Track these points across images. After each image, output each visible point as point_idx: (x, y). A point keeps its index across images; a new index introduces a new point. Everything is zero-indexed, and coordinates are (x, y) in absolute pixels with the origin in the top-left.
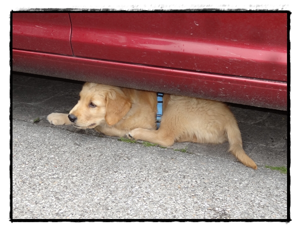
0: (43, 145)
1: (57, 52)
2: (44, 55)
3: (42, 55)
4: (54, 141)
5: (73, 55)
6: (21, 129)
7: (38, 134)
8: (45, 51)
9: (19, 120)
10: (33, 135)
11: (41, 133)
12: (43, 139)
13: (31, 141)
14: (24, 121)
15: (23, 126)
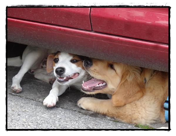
1: (75, 26)
2: (60, 29)
3: (58, 29)
4: (65, 123)
5: (92, 30)
6: (30, 109)
7: (47, 114)
8: (61, 25)
9: (27, 99)
10: (42, 116)
11: (51, 114)
12: (53, 120)
13: (40, 122)
14: (33, 100)
15: (32, 105)
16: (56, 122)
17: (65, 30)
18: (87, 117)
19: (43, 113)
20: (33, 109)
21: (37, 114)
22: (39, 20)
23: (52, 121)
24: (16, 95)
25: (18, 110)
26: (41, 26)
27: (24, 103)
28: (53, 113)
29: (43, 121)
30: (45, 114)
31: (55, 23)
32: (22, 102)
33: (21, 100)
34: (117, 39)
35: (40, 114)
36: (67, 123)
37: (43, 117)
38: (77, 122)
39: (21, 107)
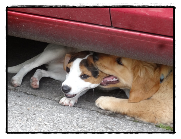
0: (70, 127)
1: (93, 22)
2: (78, 25)
3: (76, 24)
4: (83, 123)
5: (112, 26)
6: (46, 108)
7: (64, 114)
8: (79, 20)
9: (43, 98)
10: (59, 115)
11: (68, 113)
13: (57, 122)
14: (48, 99)
15: (48, 104)
16: (74, 122)
17: (83, 26)
18: (106, 117)
19: (60, 113)
20: (49, 108)
21: (54, 113)
22: (56, 16)
23: (69, 121)
24: (31, 94)
25: (34, 109)
26: (58, 21)
27: (40, 103)
29: (60, 121)
30: (62, 113)
31: (73, 19)
32: (38, 102)
33: (37, 99)
34: (138, 35)
35: (56, 113)
36: (85, 123)
37: (59, 117)
38: (95, 122)
39: (37, 106)
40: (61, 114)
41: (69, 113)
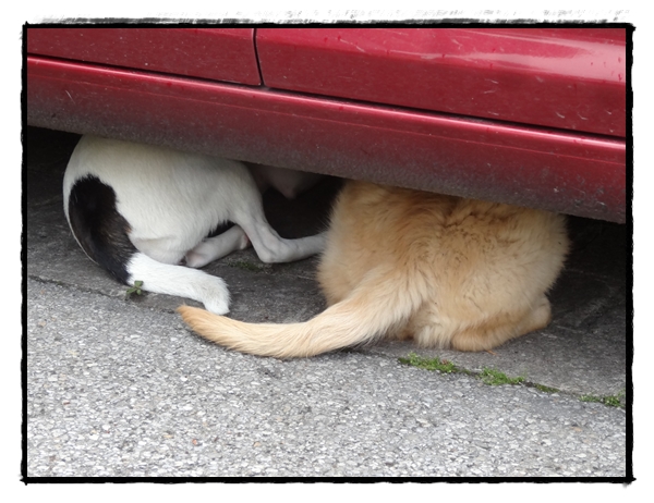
0: (159, 371)
1: (210, 75)
2: (169, 84)
3: (163, 83)
4: (194, 358)
5: (262, 83)
6: (90, 319)
7: (141, 335)
8: (172, 71)
9: (83, 290)
10: (127, 339)
11: (152, 333)
12: (159, 352)
13: (120, 358)
14: (100, 293)
15: (97, 308)
16: (169, 356)
17: (183, 87)
19: (129, 332)
20: (100, 320)
21: (113, 334)
22: (107, 60)
23: (156, 356)
24: (51, 282)
25: (56, 325)
26: (112, 75)
27: (74, 305)
28: (160, 331)
29: (130, 356)
30: (136, 333)
31: (153, 66)
32: (69, 302)
33: (65, 295)
34: (335, 108)
35: (120, 334)
36: (200, 359)
37: (128, 343)
38: (228, 356)
39: (65, 315)
40: (132, 336)
41: (156, 333)
